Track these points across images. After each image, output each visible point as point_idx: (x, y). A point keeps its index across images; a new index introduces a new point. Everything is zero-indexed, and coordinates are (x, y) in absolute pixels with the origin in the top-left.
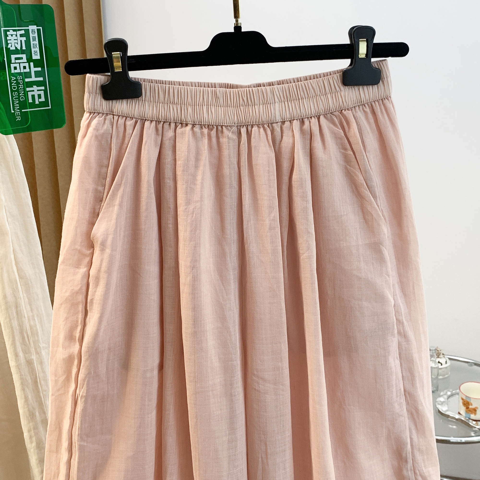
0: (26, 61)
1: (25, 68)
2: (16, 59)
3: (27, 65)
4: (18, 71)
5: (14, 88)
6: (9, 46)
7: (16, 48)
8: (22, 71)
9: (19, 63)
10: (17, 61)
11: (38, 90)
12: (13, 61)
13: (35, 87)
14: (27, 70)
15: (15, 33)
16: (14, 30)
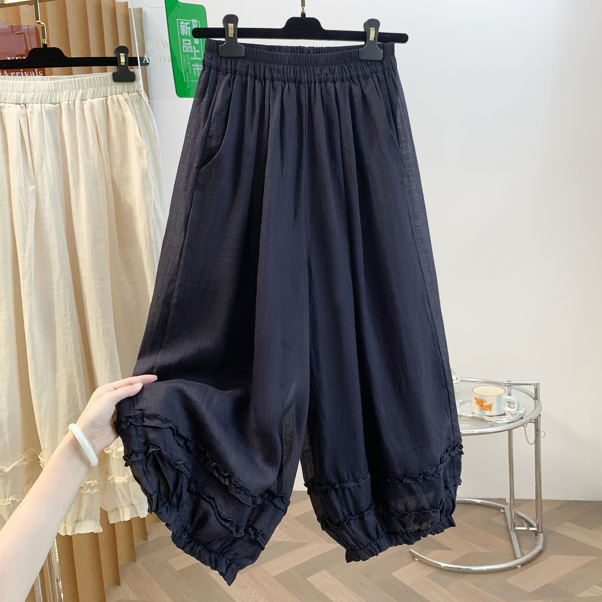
0: (191, 45)
1: (190, 49)
2: (185, 42)
3: (191, 47)
4: (186, 51)
5: (185, 63)
6: (181, 33)
7: (185, 34)
8: (189, 52)
9: (187, 45)
10: (186, 44)
11: (199, 67)
12: (184, 43)
13: (197, 64)
14: (192, 51)
15: (184, 23)
16: (184, 21)
